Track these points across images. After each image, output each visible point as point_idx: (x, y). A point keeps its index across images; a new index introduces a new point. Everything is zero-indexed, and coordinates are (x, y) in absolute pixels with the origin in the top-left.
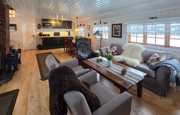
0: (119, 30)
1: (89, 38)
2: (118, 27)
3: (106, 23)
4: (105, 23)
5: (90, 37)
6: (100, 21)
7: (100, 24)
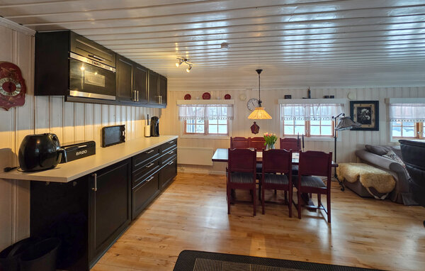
0: (370, 115)
1: (253, 136)
2: (369, 108)
3: (332, 97)
4: (326, 97)
5: (260, 135)
6: (309, 92)
7: (309, 97)
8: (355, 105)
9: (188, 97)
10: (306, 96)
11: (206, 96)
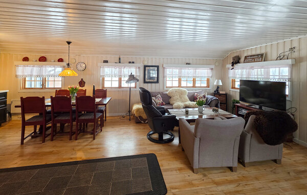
3: (133, 63)
4: (130, 63)
5: (85, 88)
6: (120, 59)
7: (120, 62)
8: (147, 68)
9: (26, 59)
10: (118, 61)
11: (43, 59)
